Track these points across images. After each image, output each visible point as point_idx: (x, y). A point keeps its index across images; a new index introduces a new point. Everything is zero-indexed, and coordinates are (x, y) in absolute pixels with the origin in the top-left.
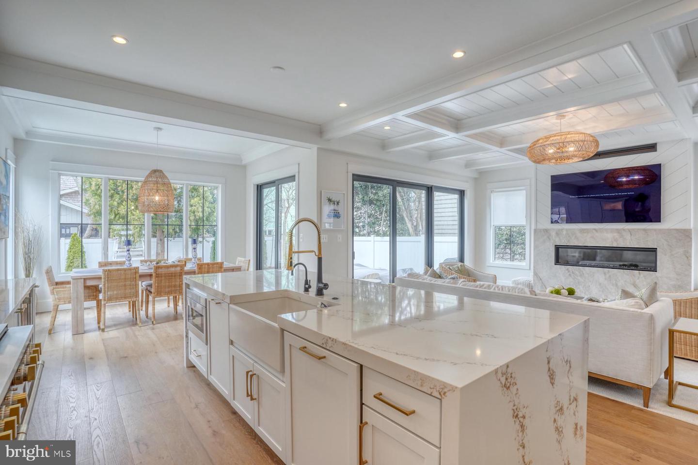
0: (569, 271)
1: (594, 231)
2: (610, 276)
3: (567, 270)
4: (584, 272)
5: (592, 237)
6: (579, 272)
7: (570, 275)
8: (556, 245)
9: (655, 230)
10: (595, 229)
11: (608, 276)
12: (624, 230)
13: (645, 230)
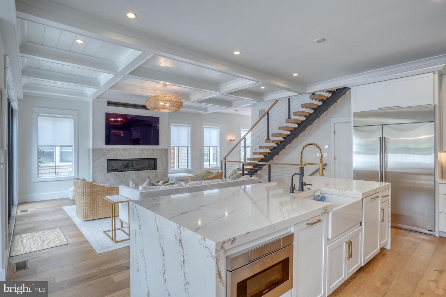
0: (117, 176)
1: (130, 150)
2: (138, 175)
3: (116, 174)
4: (125, 174)
5: (129, 154)
6: (123, 175)
7: (117, 178)
8: (107, 160)
9: (156, 149)
10: (130, 149)
11: (137, 175)
12: (144, 149)
13: (152, 149)
